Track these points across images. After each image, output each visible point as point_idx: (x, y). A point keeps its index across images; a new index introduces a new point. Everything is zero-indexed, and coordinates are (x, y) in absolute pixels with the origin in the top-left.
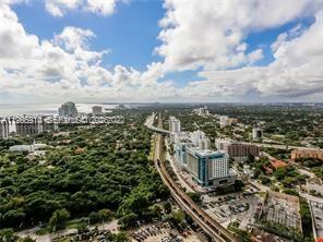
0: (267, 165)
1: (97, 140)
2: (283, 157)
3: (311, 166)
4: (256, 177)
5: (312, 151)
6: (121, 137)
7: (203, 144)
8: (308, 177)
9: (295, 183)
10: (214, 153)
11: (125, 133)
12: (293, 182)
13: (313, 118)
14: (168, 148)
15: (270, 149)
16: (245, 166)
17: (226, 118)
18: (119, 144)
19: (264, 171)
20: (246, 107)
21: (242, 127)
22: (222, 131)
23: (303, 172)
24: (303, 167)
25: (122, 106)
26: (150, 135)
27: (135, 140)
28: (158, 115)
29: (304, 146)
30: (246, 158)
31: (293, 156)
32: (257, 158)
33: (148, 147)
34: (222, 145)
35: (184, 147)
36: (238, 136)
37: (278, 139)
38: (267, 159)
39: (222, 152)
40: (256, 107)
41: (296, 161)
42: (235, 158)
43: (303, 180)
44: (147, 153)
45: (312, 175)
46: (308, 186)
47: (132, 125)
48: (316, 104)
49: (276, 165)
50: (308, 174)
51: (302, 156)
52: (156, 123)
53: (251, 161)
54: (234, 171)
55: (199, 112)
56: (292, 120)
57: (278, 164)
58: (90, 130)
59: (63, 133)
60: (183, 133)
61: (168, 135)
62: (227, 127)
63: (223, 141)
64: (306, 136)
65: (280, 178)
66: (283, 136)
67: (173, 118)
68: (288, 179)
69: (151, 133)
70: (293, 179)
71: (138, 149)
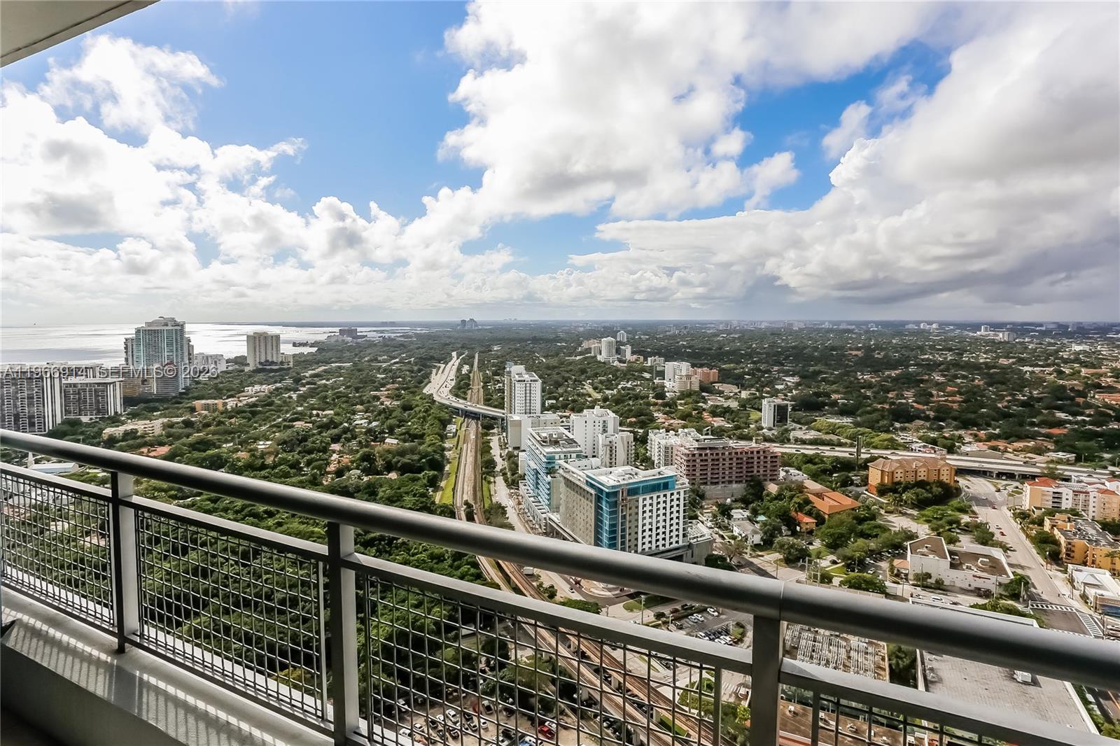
0: (800, 508)
1: (262, 446)
2: (846, 483)
3: (921, 504)
4: (767, 544)
5: (926, 462)
6: (346, 435)
7: (611, 448)
8: (911, 536)
9: (877, 555)
10: (643, 475)
11: (360, 421)
12: (871, 553)
13: (932, 366)
14: (501, 464)
15: (809, 460)
16: (737, 513)
17: (684, 367)
18: (337, 456)
19: (791, 523)
20: (747, 336)
21: (730, 396)
22: (670, 408)
23: (899, 523)
24: (899, 507)
25: (349, 331)
26: (444, 423)
27: (391, 441)
28: (468, 361)
29: (906, 447)
30: (738, 488)
31: (875, 477)
32: (773, 488)
33: (437, 465)
34: (668, 450)
35: (551, 460)
36: (718, 422)
37: (833, 430)
38: (801, 488)
39: (668, 471)
40: (775, 333)
41: (882, 491)
42: (708, 489)
43: (897, 547)
44: (433, 483)
45: (923, 531)
46: (912, 563)
47: (383, 392)
48: (942, 325)
49: (824, 506)
50: (913, 526)
51: (899, 476)
52: (461, 388)
53: (753, 496)
54: (703, 529)
55: (603, 351)
56: (875, 371)
57: (832, 502)
58: (237, 412)
59: (140, 426)
60: (550, 416)
61: (503, 425)
62: (685, 395)
63: (673, 440)
64: (910, 419)
65: (835, 544)
66: (847, 421)
67: (516, 370)
68: (856, 546)
69: (445, 416)
70: (873, 544)
71: (404, 469)
